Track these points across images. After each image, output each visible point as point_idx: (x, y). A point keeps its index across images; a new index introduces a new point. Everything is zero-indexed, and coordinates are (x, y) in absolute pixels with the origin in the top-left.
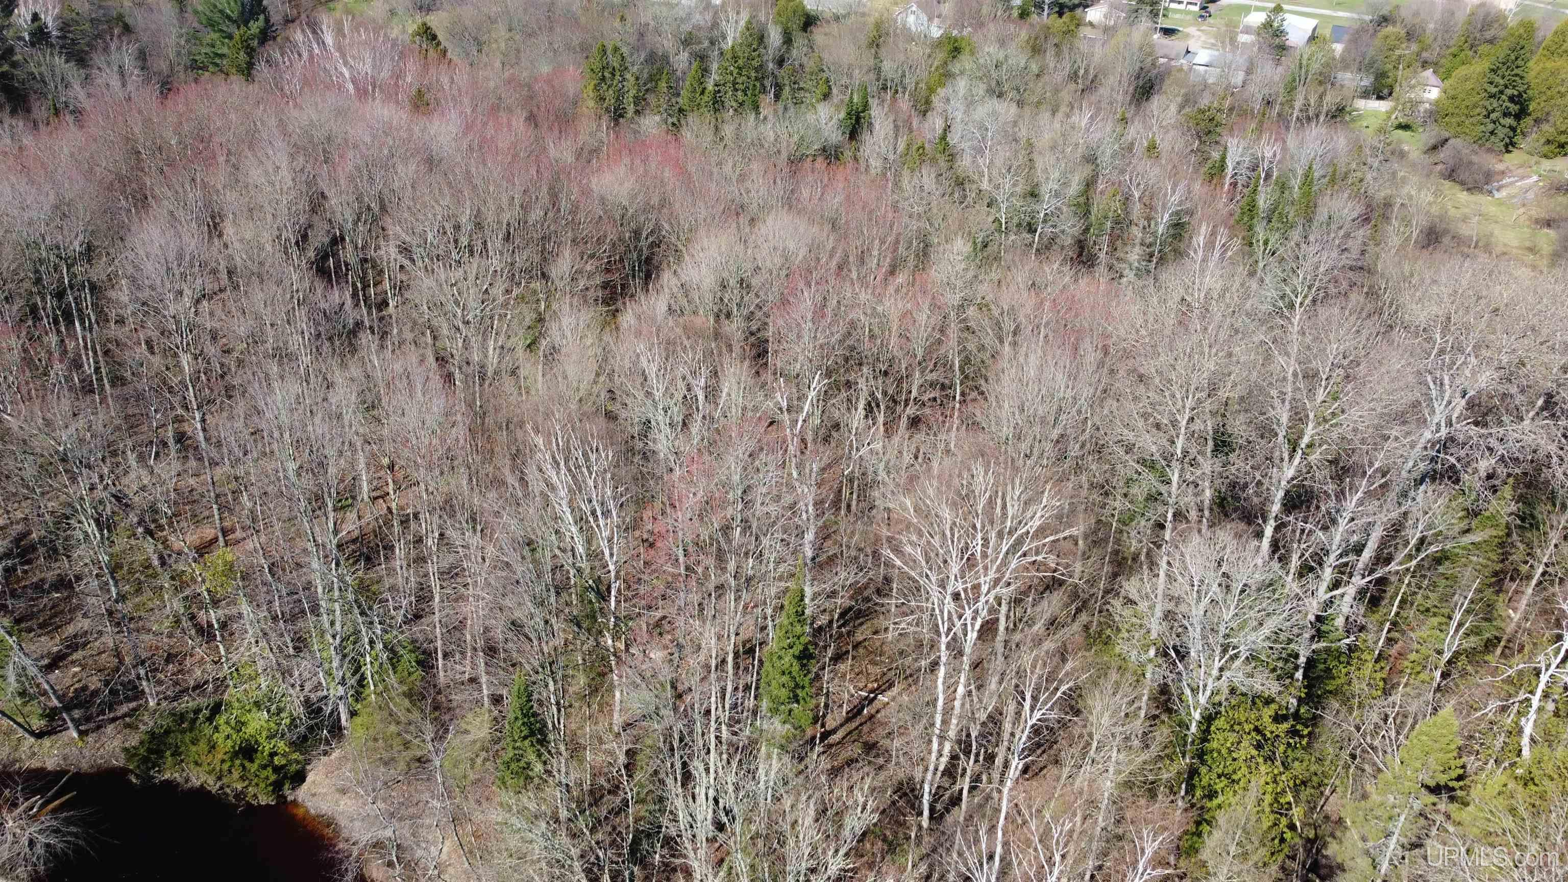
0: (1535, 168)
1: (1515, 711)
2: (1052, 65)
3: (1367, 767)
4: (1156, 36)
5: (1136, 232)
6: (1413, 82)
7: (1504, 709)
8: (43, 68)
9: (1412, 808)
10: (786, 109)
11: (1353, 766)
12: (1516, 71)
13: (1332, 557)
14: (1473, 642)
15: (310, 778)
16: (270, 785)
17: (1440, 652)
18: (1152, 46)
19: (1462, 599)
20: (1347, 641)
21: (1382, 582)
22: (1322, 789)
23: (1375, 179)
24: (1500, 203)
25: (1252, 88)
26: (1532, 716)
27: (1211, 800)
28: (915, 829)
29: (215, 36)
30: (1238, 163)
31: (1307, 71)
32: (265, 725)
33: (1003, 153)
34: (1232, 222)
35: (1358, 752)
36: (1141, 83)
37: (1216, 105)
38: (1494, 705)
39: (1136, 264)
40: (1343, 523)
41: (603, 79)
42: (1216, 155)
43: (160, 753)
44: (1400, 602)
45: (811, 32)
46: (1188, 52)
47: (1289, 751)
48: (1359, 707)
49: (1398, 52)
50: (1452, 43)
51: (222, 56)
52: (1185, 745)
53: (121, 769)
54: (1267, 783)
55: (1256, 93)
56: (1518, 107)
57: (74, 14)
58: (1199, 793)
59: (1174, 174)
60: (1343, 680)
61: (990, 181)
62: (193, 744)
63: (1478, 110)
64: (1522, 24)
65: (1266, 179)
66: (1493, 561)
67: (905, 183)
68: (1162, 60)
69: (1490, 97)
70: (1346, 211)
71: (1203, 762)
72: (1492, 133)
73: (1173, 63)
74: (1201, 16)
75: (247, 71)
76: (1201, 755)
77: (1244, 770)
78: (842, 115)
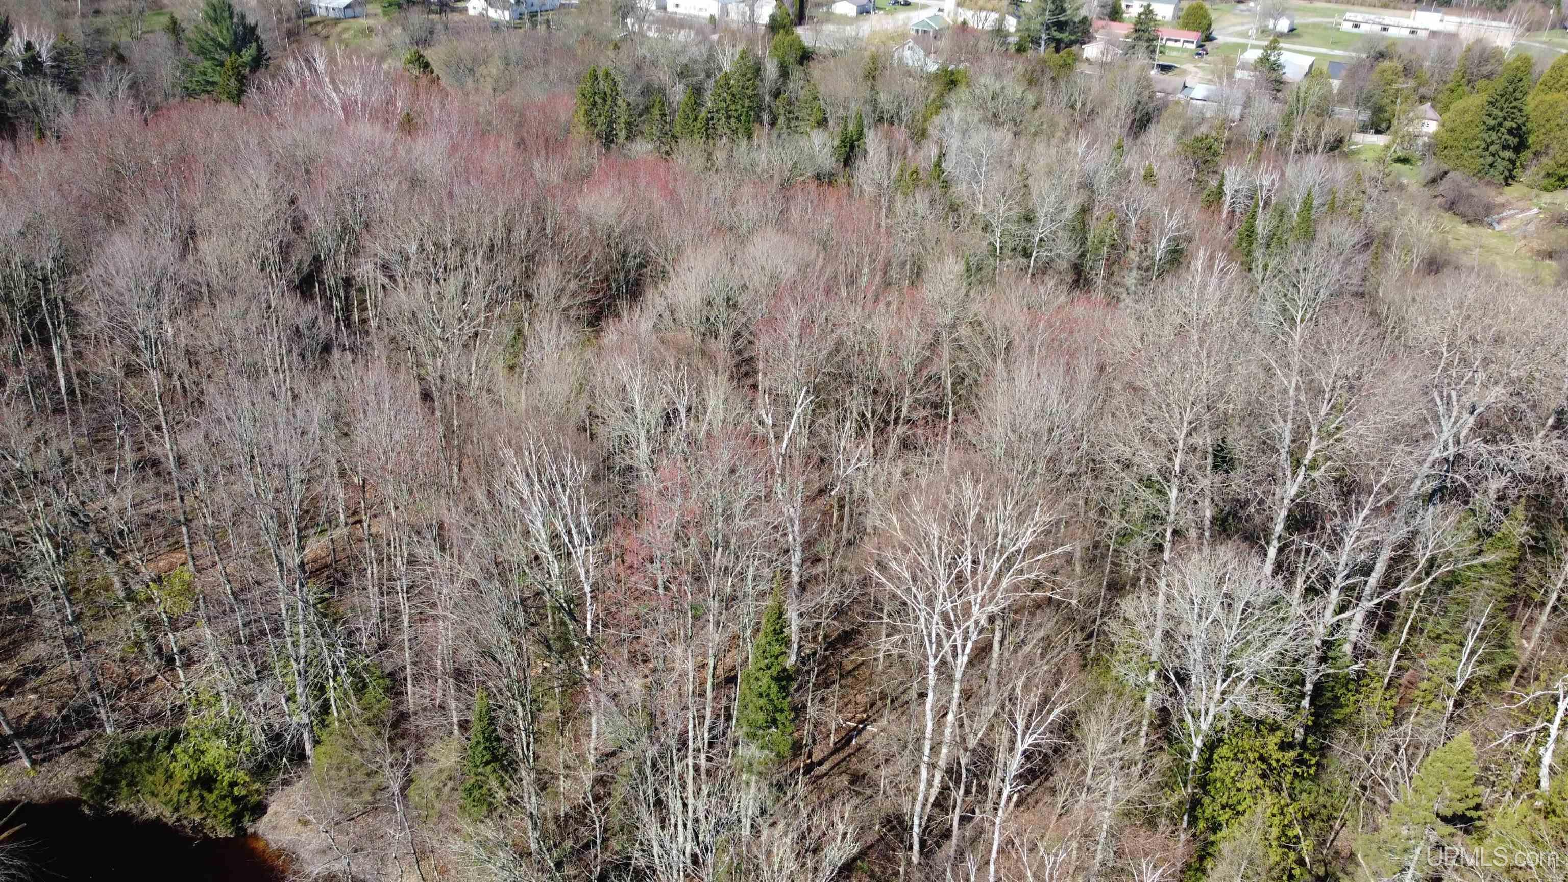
0: (1535, 201)
1: (1532, 741)
2: (1049, 98)
3: (1378, 799)
4: (1153, 72)
5: (1132, 255)
6: (1411, 115)
7: (1520, 739)
8: (36, 97)
9: (1428, 839)
10: (779, 136)
11: (1364, 799)
12: (1514, 104)
13: (1339, 578)
14: (1487, 670)
15: (270, 810)
16: (230, 816)
17: (1452, 680)
18: (1148, 79)
19: (1474, 626)
20: (1356, 667)
21: (1391, 605)
22: (1331, 823)
23: (1375, 210)
24: (1501, 235)
25: (1250, 122)
26: (1551, 745)
27: (1215, 833)
28: (903, 863)
29: (208, 64)
30: (1236, 191)
31: (1304, 104)
32: (224, 753)
33: (999, 177)
34: (1231, 247)
35: (1369, 783)
36: (1138, 117)
37: (1214, 134)
38: (1509, 735)
39: (1133, 288)
40: (1349, 542)
41: (595, 104)
42: (1214, 183)
43: (115, 783)
44: (1410, 629)
45: (808, 67)
46: (1185, 87)
47: (1296, 783)
48: (1369, 737)
49: (1395, 86)
50: (1449, 78)
51: (213, 84)
52: (1186, 774)
53: (73, 798)
54: (1274, 815)
55: (1254, 128)
56: (1517, 140)
57: (68, 45)
58: (1202, 825)
59: (1172, 203)
60: (1351, 709)
61: (985, 205)
62: (149, 773)
63: (1477, 143)
64: (1518, 58)
65: (1264, 208)
66: (1505, 585)
67: (898, 206)
68: (1159, 95)
69: (1489, 129)
70: (1346, 237)
71: (1206, 793)
72: (1491, 166)
73: (1170, 98)
74: (1198, 54)
75: (238, 96)
76: (1203, 784)
77: (1249, 801)
78: (836, 143)
